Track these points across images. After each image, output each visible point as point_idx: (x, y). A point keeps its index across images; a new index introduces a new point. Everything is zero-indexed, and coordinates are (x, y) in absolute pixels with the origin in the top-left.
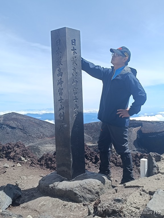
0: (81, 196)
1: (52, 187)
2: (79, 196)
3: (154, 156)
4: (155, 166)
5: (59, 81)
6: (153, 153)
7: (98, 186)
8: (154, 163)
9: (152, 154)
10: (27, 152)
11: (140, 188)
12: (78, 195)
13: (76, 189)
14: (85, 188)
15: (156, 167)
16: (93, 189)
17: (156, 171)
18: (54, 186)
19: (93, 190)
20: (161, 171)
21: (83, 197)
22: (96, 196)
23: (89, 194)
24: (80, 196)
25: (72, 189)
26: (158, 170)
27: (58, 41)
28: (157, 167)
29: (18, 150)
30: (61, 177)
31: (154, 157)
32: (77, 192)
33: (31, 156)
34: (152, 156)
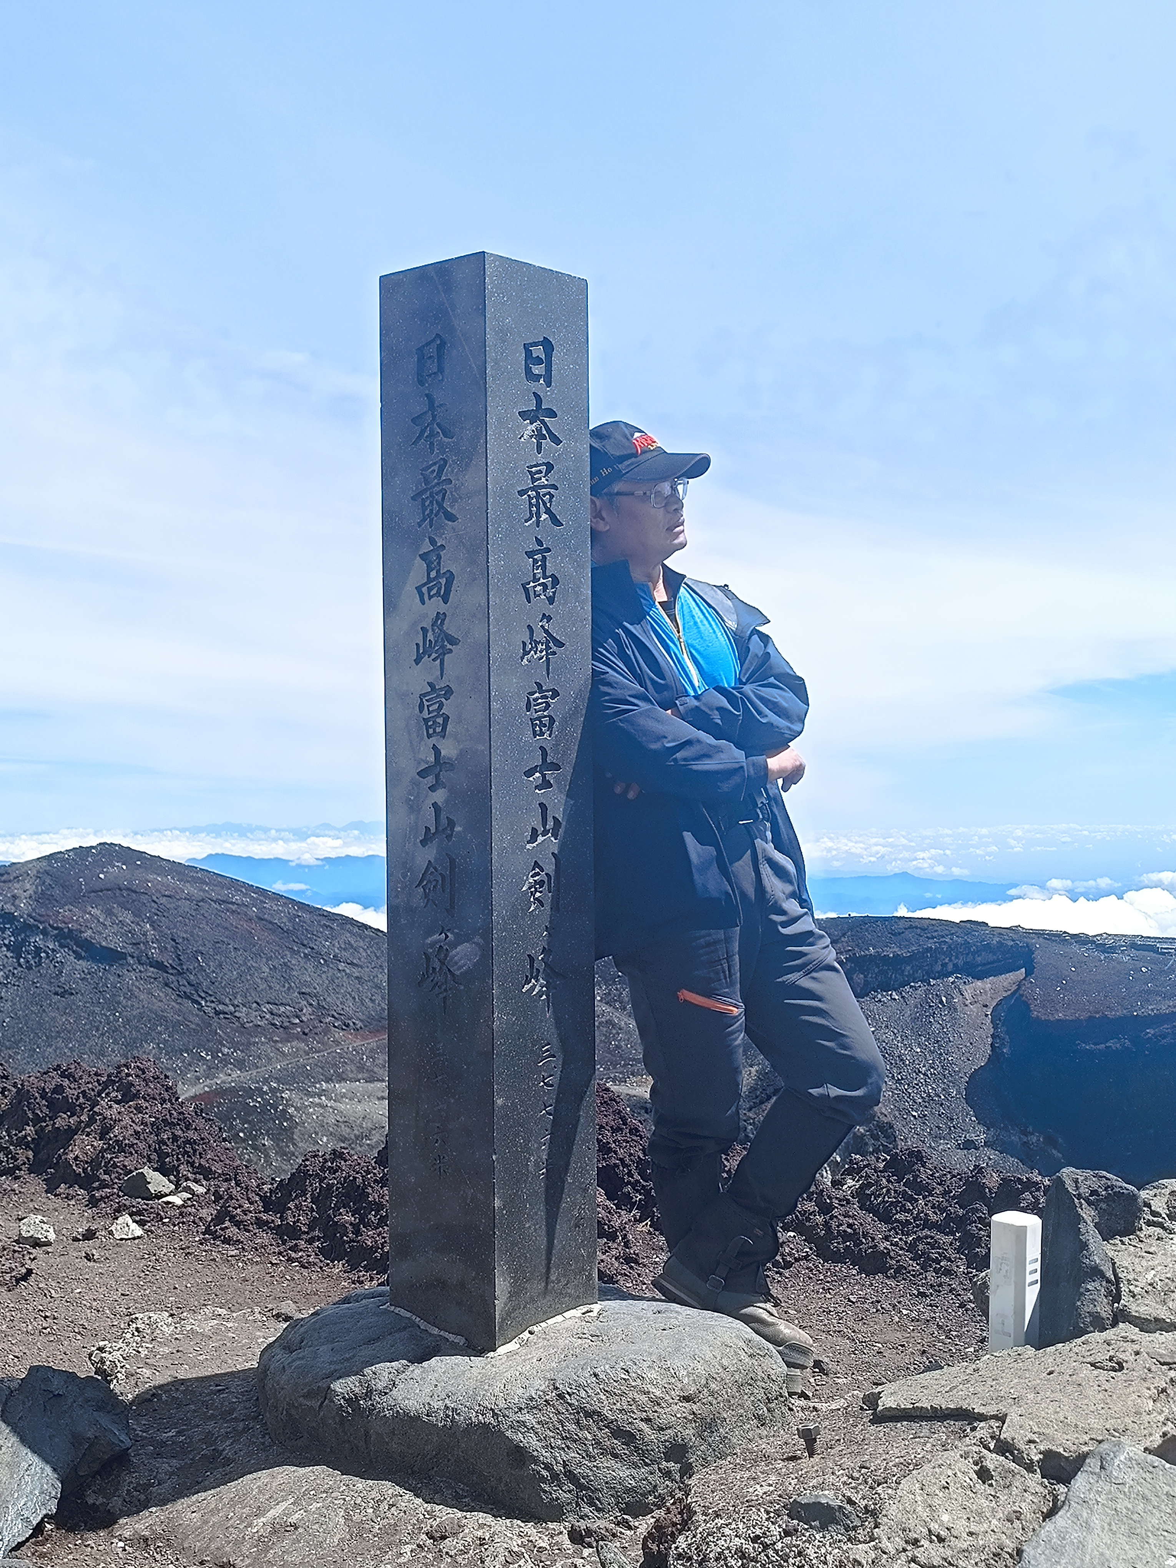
0: (558, 1468)
1: (349, 1401)
2: (545, 1473)
3: (1094, 1193)
4: (1096, 1273)
5: (430, 636)
6: (1081, 1174)
7: (687, 1399)
8: (1084, 1246)
9: (1076, 1181)
10: (191, 1134)
11: (983, 1430)
12: (535, 1460)
13: (527, 1417)
14: (589, 1415)
15: (1102, 1275)
16: (648, 1420)
17: (1104, 1309)
18: (369, 1394)
19: (644, 1426)
20: (1136, 1308)
21: (571, 1476)
22: (667, 1474)
23: (615, 1456)
24: (548, 1467)
25: (495, 1415)
26: (1117, 1298)
27: (432, 350)
28: (1110, 1274)
29: (127, 1120)
30: (423, 1325)
31: (1089, 1203)
32: (531, 1442)
33: (217, 1168)
34: (1079, 1196)
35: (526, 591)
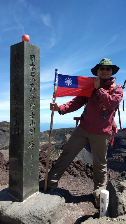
3: (117, 186)
5: (16, 96)
9: (114, 183)
14: (35, 217)
15: (121, 204)
16: (44, 217)
17: (123, 212)
18: (2, 211)
25: (20, 217)
26: (124, 209)
32: (25, 222)
35: (30, 90)
